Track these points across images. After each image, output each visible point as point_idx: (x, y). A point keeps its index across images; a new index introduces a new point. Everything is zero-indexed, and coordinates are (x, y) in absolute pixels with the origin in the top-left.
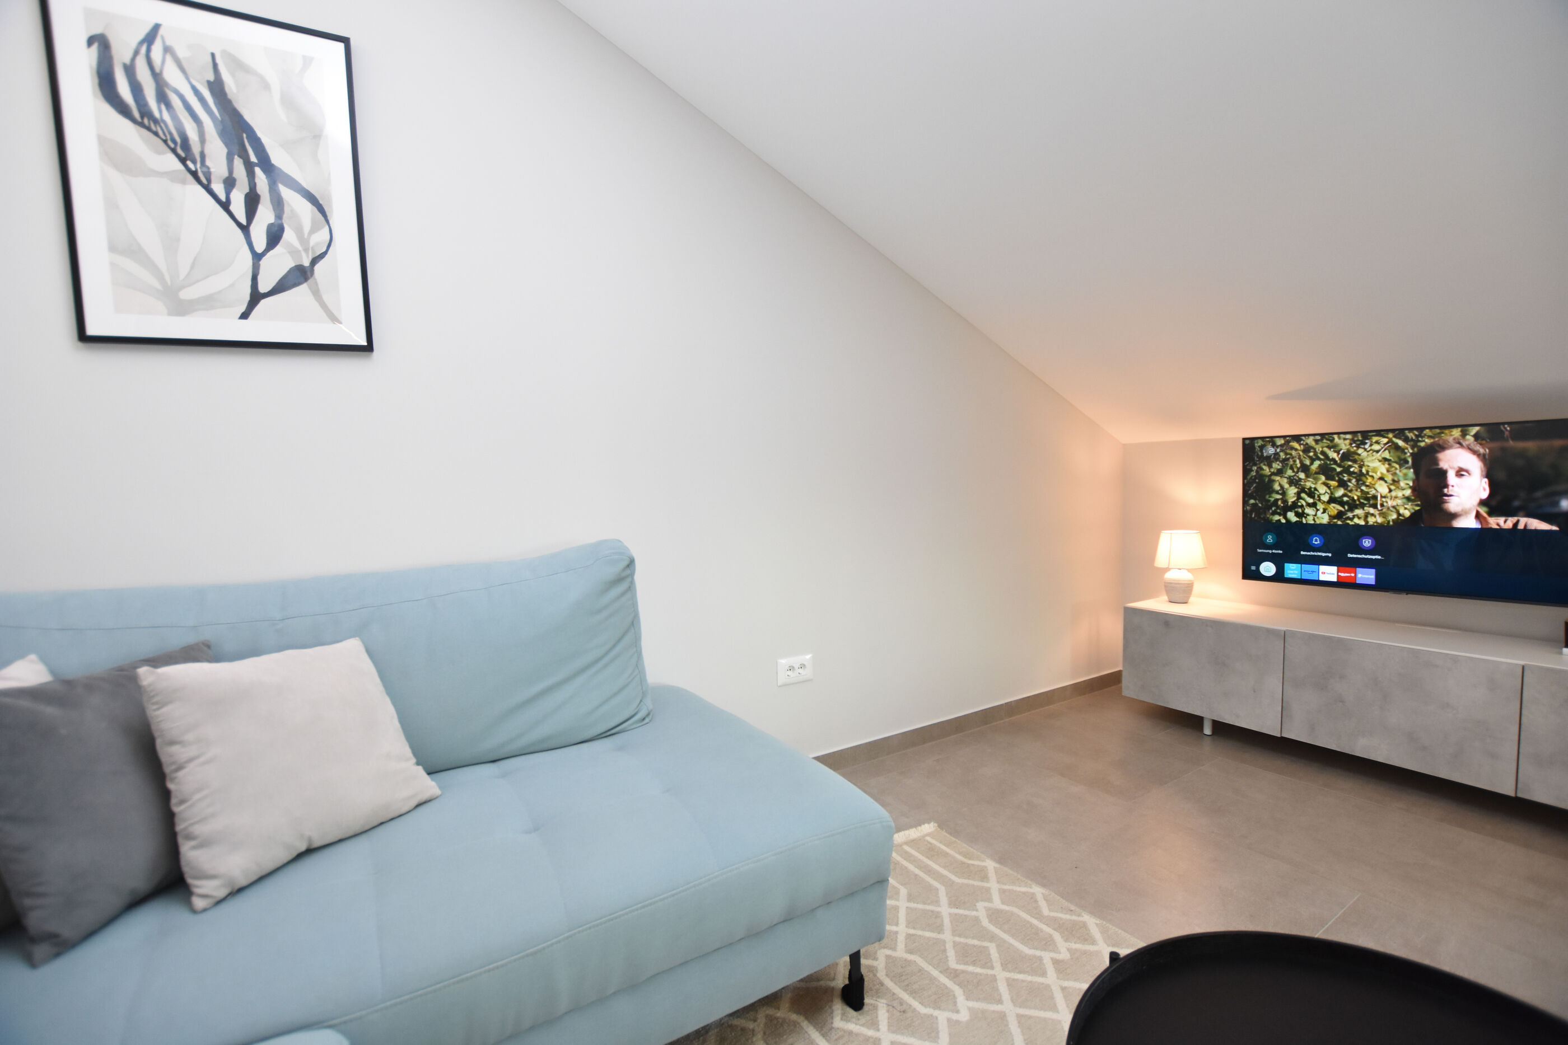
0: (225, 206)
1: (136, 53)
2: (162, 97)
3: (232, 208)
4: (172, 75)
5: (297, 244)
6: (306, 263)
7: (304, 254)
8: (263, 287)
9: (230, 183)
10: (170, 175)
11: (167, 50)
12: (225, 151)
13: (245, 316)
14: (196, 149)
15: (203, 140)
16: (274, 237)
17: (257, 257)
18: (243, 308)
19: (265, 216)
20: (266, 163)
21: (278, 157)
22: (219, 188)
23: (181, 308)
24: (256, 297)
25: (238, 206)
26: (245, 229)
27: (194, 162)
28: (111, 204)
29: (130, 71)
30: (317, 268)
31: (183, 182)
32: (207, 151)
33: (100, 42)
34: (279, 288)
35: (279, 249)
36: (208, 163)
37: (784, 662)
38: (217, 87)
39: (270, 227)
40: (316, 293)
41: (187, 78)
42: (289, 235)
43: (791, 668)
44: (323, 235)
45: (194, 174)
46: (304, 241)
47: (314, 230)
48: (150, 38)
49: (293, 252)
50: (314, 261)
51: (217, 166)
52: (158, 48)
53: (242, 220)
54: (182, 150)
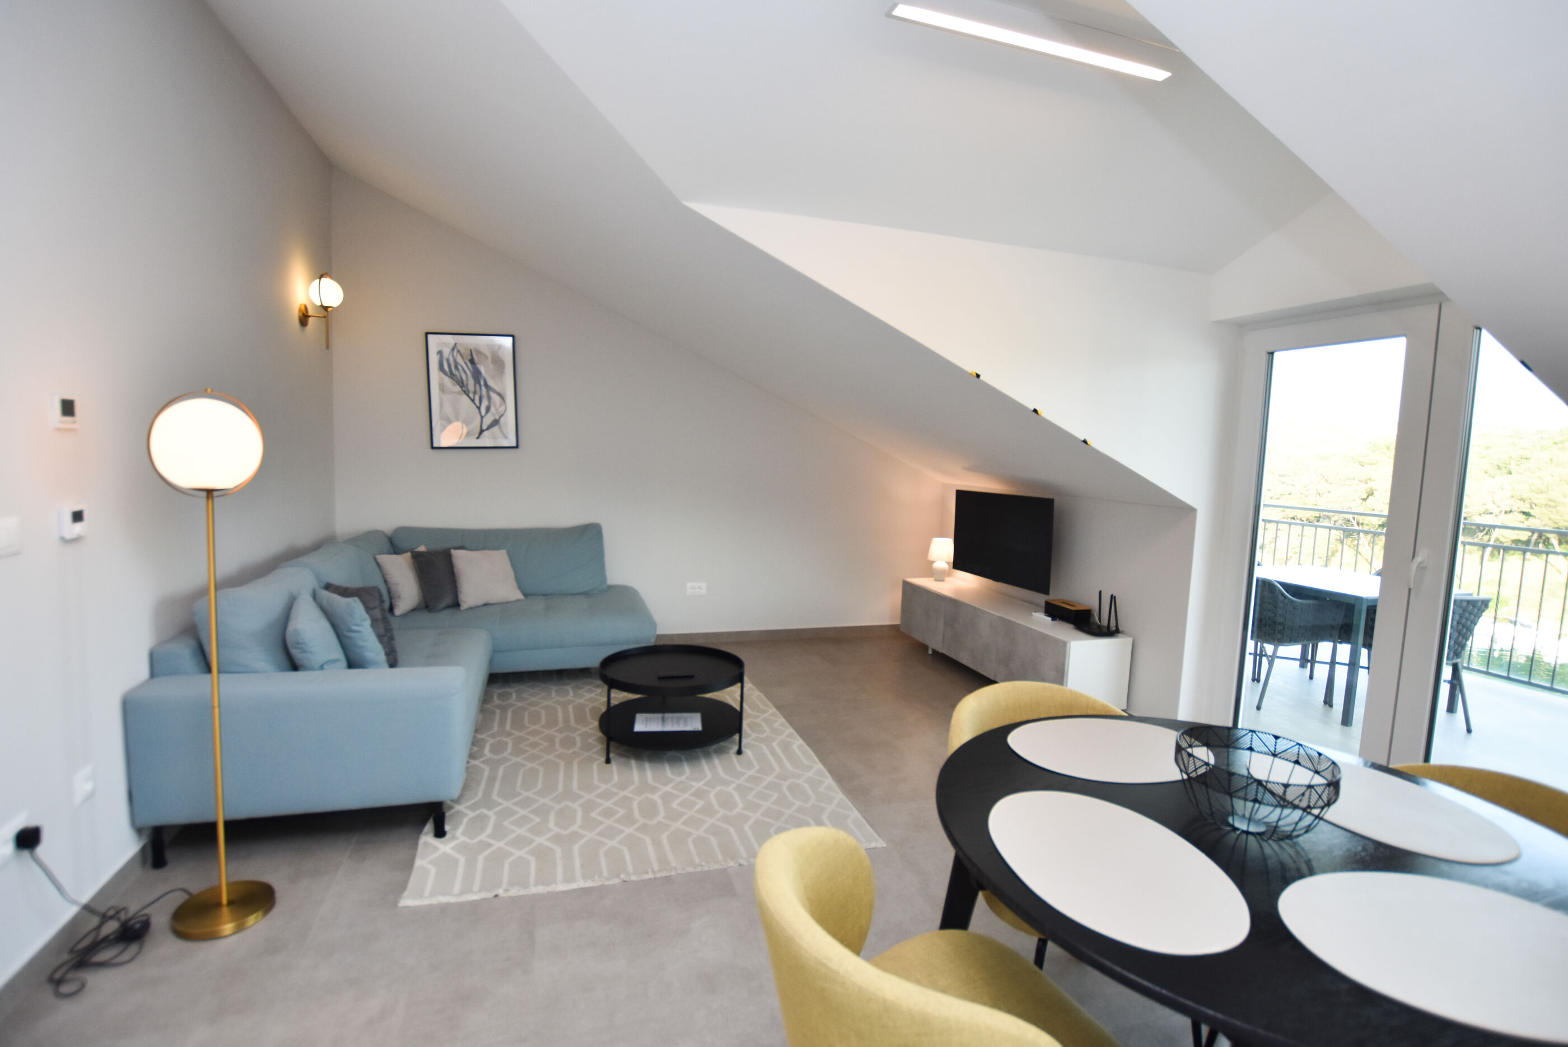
0: (473, 401)
1: (450, 354)
2: (456, 368)
3: (475, 402)
4: (460, 360)
5: (495, 412)
6: (497, 418)
7: (497, 415)
8: (485, 427)
9: (475, 393)
10: (458, 393)
11: (458, 351)
12: (473, 382)
13: (478, 438)
14: (465, 383)
15: (467, 380)
16: (488, 409)
17: (482, 417)
18: (477, 435)
19: (485, 403)
20: (486, 386)
21: (490, 383)
22: (471, 395)
24: (482, 431)
25: (477, 401)
26: (479, 408)
27: (465, 388)
28: (441, 405)
29: (448, 360)
30: (502, 419)
31: (461, 395)
32: (468, 384)
33: (440, 353)
34: (488, 429)
35: (489, 414)
36: (469, 387)
37: (690, 585)
38: (472, 361)
39: (487, 407)
40: (500, 428)
41: (464, 359)
42: (492, 409)
43: (693, 588)
44: (504, 408)
45: (464, 392)
46: (497, 410)
47: (501, 405)
48: (453, 349)
49: (494, 415)
50: (501, 416)
51: (471, 387)
52: (455, 351)
53: (478, 405)
54: (461, 384)
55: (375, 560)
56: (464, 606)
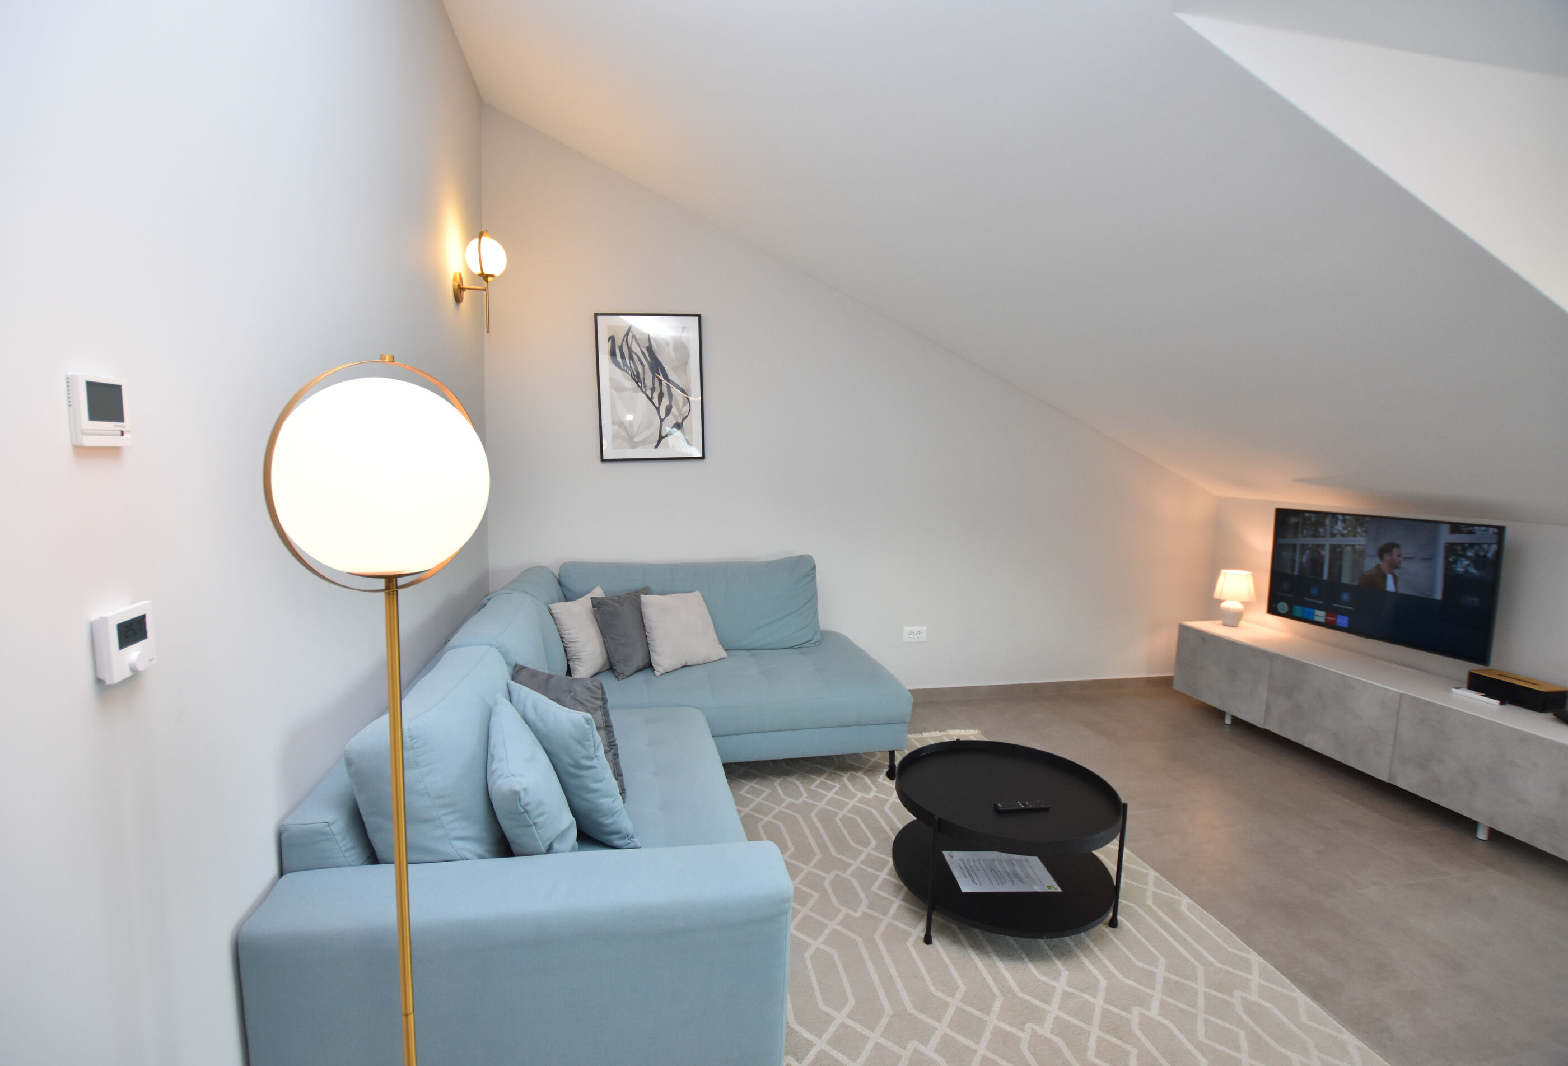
0: (651, 400)
1: (623, 340)
3: (653, 400)
4: (635, 348)
5: (677, 413)
6: (680, 421)
7: (679, 417)
8: (664, 433)
9: (653, 390)
10: (632, 389)
11: (634, 337)
12: (652, 375)
13: (656, 447)
14: (642, 377)
15: (644, 372)
16: (668, 410)
17: (662, 420)
18: (656, 444)
19: (665, 402)
20: (666, 377)
21: (671, 376)
22: (649, 393)
23: (634, 445)
24: (661, 438)
25: (656, 400)
26: (658, 409)
27: (641, 383)
28: (613, 405)
29: (621, 348)
30: (684, 423)
31: (637, 392)
32: (645, 378)
33: (612, 339)
34: (670, 433)
35: (670, 416)
36: (646, 382)
37: (907, 629)
38: (650, 349)
39: (667, 407)
40: (683, 433)
41: (640, 347)
42: (674, 410)
43: (912, 633)
44: (687, 407)
45: (640, 387)
46: (679, 410)
47: (684, 405)
48: (627, 334)
49: (675, 417)
50: (683, 420)
51: (649, 382)
52: (630, 337)
53: (657, 405)
54: (637, 378)
55: (549, 609)
56: (659, 670)
